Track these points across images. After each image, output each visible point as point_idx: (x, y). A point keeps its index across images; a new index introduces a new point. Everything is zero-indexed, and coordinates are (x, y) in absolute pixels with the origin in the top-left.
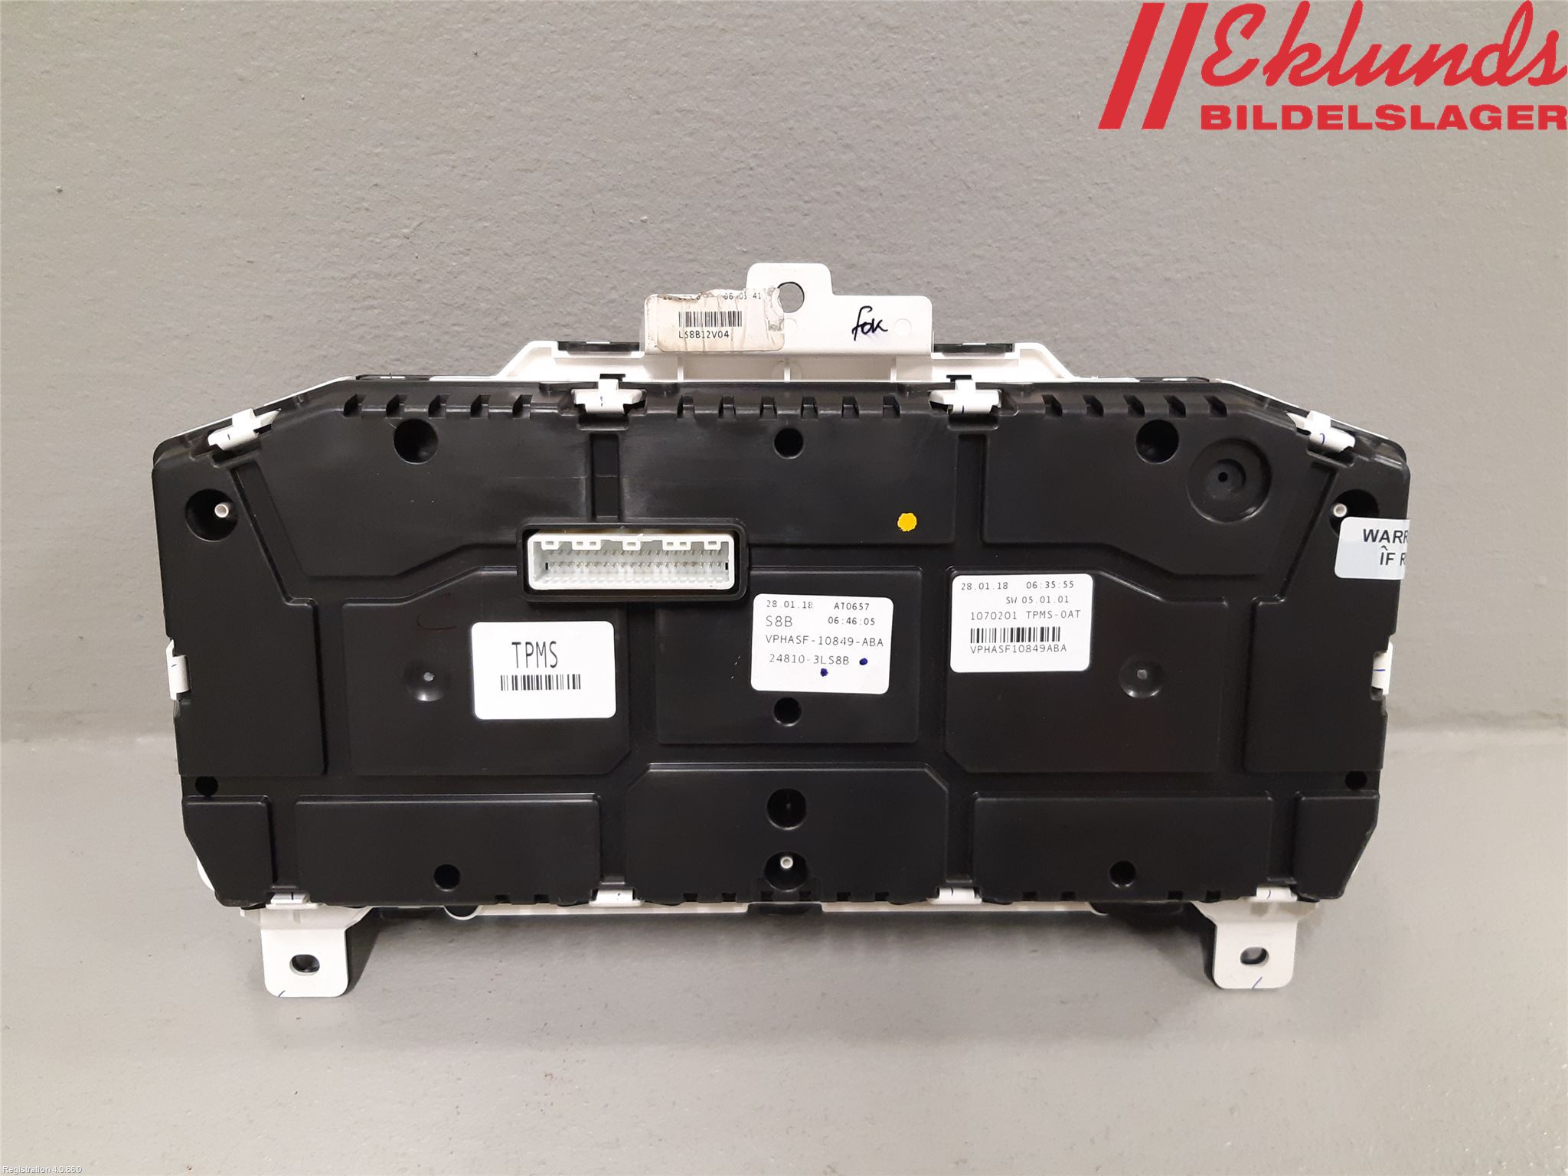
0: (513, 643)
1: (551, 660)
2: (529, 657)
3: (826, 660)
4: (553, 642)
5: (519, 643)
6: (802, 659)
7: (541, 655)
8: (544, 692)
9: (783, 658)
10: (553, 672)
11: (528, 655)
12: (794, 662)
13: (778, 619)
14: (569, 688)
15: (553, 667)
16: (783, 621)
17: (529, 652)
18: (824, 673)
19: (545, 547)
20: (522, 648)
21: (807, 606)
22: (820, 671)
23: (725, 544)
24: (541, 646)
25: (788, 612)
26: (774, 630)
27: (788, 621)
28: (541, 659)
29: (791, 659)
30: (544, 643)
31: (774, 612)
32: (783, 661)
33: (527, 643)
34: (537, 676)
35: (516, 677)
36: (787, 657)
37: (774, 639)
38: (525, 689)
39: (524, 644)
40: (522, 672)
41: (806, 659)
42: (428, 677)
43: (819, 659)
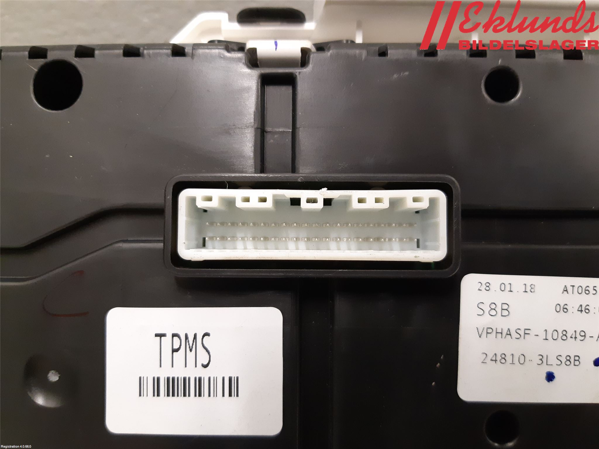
0: (157, 335)
1: (203, 358)
2: (174, 353)
3: (553, 360)
4: (207, 334)
5: (164, 335)
6: (523, 359)
7: (191, 350)
8: (192, 399)
9: (499, 358)
10: (204, 374)
11: (174, 351)
12: (513, 363)
13: (493, 306)
14: (223, 396)
15: (205, 366)
16: (499, 309)
17: (176, 347)
18: (550, 377)
19: (201, 204)
20: (167, 341)
21: (528, 289)
22: (545, 375)
23: (433, 201)
24: (191, 339)
25: (505, 297)
26: (486, 321)
27: (506, 309)
28: (191, 356)
29: (509, 359)
30: (195, 335)
31: (487, 298)
32: (498, 362)
33: (174, 335)
34: (185, 379)
35: (158, 379)
36: (504, 357)
37: (487, 333)
38: (168, 395)
39: (169, 336)
40: (164, 373)
41: (527, 360)
42: (53, 377)
43: (544, 360)
